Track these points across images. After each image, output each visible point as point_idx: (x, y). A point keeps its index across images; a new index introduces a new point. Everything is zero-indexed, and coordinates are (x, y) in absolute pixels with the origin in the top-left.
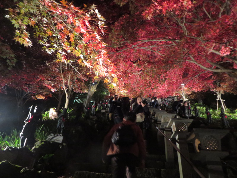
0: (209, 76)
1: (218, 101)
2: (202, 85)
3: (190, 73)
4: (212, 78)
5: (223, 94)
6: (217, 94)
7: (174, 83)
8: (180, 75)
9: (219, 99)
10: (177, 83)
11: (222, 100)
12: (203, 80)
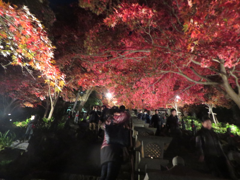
0: (200, 89)
1: (209, 114)
2: (194, 98)
3: (181, 86)
4: (203, 91)
5: (215, 107)
6: (209, 108)
7: (165, 94)
8: (171, 87)
9: (211, 112)
10: (168, 95)
11: (213, 114)
12: (194, 93)
